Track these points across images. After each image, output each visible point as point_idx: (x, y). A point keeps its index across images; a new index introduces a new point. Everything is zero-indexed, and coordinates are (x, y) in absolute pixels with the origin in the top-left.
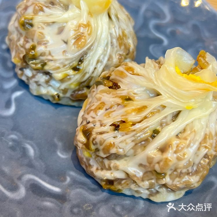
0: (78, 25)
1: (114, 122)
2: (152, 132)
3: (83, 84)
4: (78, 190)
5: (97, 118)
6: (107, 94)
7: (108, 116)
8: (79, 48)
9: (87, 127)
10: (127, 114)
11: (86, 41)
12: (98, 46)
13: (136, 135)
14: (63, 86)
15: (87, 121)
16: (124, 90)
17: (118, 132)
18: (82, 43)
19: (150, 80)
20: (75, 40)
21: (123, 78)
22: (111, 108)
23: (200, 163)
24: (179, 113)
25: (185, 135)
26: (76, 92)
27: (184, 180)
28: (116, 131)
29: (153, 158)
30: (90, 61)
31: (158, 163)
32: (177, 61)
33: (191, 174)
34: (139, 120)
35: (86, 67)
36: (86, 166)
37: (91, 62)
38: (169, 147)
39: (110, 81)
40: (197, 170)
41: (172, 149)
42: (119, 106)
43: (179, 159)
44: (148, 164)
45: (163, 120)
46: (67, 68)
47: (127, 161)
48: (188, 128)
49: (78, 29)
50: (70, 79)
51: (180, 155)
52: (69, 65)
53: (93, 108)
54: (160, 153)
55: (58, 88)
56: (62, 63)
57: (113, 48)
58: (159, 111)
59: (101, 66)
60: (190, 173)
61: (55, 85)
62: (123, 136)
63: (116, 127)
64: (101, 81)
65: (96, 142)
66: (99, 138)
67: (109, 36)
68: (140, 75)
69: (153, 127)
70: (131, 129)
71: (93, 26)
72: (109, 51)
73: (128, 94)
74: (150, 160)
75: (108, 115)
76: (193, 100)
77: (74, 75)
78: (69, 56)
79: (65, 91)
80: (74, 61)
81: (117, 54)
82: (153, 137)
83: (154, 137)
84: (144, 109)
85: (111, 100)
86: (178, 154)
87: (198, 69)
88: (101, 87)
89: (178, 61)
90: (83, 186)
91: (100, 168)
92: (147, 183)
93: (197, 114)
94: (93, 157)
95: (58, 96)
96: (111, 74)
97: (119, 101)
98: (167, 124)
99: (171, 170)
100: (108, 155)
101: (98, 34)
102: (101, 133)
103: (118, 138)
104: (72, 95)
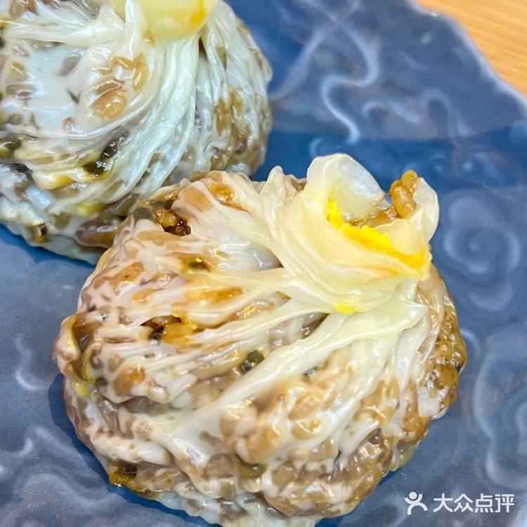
0: (112, 59)
1: (154, 318)
2: (244, 356)
3: (111, 210)
4: (47, 477)
5: (117, 301)
6: (156, 243)
7: (141, 300)
8: (106, 118)
9: (84, 320)
10: (189, 300)
11: (125, 101)
12: (158, 120)
13: (200, 359)
14: (59, 207)
15: (88, 305)
16: (196, 240)
17: (159, 344)
18: (115, 107)
19: (264, 226)
20: (98, 97)
21: (201, 211)
22: (154, 280)
23: (356, 453)
24: (322, 318)
25: (324, 376)
26: (92, 228)
27: (310, 489)
28: (154, 342)
29: (234, 422)
30: (133, 153)
31: (246, 436)
32: (337, 188)
33: (329, 478)
34: (214, 322)
35: (121, 168)
36: (77, 420)
37: (137, 158)
38: (279, 399)
39: (172, 212)
40: (348, 470)
41: (285, 405)
42: (176, 278)
43: (298, 434)
44: (220, 436)
45: (279, 331)
46: (70, 162)
47: (174, 421)
48: (336, 360)
49: (111, 71)
50: (76, 191)
51: (302, 424)
52: (77, 157)
53: (112, 274)
54: (253, 411)
55: (46, 210)
56: (59, 149)
57: (200, 130)
58: (271, 307)
59: (161, 170)
60: (328, 475)
61: (38, 201)
62: (169, 355)
63: (156, 330)
64: (151, 208)
65: (99, 360)
66: (108, 352)
67: (193, 99)
68: (243, 210)
69: (248, 344)
70: (191, 340)
71: (151, 67)
72: (187, 135)
73: (205, 252)
74: (227, 427)
75: (142, 297)
76: (357, 292)
77: (88, 183)
78: (80, 133)
79: (62, 220)
80: (91, 147)
81: (209, 147)
82: (245, 368)
83: (248, 369)
84: (233, 295)
85: (158, 259)
86: (299, 422)
87: (390, 216)
88: (146, 225)
89: (340, 189)
90: (61, 469)
91: (106, 429)
92: (215, 484)
93: (366, 328)
94: (94, 398)
95: (44, 231)
96: (177, 196)
97: (176, 265)
98: (287, 342)
99: (279, 459)
100: (127, 398)
101: (162, 90)
102: (116, 341)
103: (156, 359)
104: (79, 233)
